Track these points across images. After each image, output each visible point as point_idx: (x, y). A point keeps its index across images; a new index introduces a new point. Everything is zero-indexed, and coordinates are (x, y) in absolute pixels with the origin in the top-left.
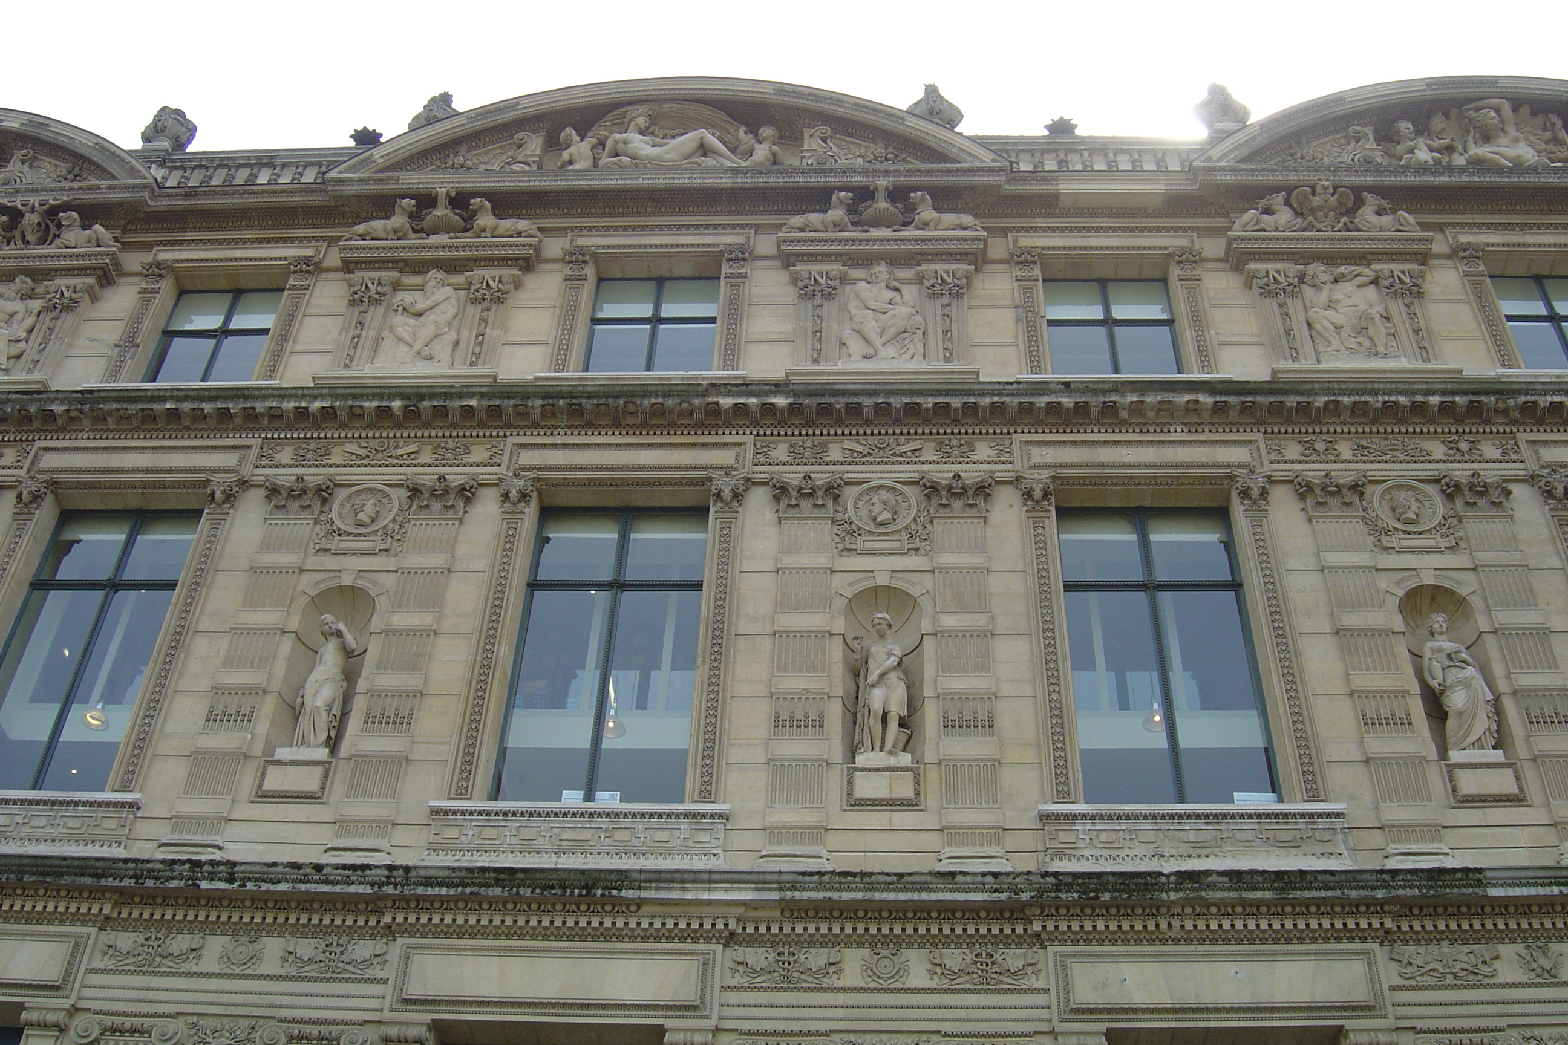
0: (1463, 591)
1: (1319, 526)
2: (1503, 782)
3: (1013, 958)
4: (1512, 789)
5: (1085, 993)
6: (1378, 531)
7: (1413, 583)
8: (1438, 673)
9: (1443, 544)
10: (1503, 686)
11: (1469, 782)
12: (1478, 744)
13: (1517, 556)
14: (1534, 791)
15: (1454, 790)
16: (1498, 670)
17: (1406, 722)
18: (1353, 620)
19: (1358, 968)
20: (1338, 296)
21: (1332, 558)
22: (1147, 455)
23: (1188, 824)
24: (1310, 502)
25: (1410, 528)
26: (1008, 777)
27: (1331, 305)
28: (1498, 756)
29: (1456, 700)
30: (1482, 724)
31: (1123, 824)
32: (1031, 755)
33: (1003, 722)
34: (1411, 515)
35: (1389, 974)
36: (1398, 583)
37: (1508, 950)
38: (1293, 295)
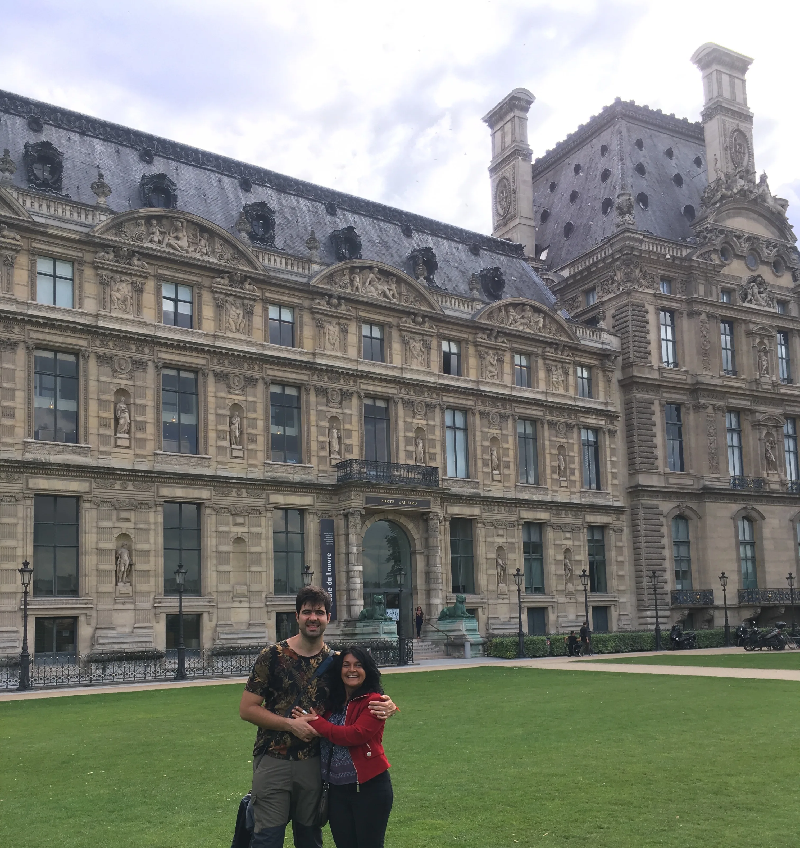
0: (130, 392)
1: (100, 368)
2: (126, 443)
3: (16, 476)
4: (128, 445)
5: (31, 485)
6: (114, 371)
7: (119, 388)
8: (119, 413)
9: (128, 377)
10: (132, 419)
11: (120, 442)
12: (124, 432)
13: (145, 384)
14: (133, 447)
15: (116, 443)
16: (132, 414)
17: (109, 426)
18: (103, 397)
19: (87, 484)
20: (120, 288)
21: (102, 378)
22: (60, 339)
23: (57, 447)
24: (99, 360)
25: (121, 371)
26: (16, 430)
27: (118, 290)
28: (127, 436)
29: (122, 421)
30: (126, 427)
31: (43, 445)
32: (22, 425)
33: (17, 415)
34: (123, 368)
35: (94, 485)
36: (115, 387)
37: (118, 482)
38: (108, 285)
